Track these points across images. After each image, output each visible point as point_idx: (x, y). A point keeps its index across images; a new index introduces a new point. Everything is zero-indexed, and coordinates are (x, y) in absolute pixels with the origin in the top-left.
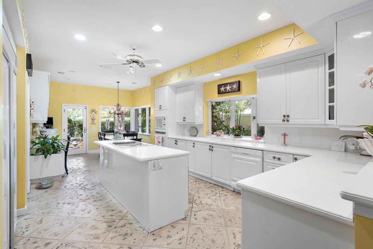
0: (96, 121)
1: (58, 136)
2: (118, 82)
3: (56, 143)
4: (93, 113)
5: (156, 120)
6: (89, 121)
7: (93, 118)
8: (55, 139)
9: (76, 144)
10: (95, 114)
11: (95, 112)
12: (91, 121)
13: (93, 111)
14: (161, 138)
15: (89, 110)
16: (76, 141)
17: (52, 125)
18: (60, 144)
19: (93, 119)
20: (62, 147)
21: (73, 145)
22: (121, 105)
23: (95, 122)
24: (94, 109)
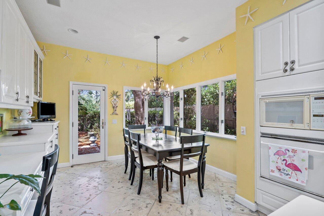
0: (118, 110)
2: (157, 37)
5: (263, 105)
6: (109, 110)
7: (115, 104)
9: (93, 140)
10: (117, 99)
11: (117, 97)
12: (112, 110)
13: (114, 94)
14: (306, 156)
15: (108, 92)
16: (93, 137)
17: (53, 116)
21: (91, 141)
22: (161, 80)
24: (116, 91)
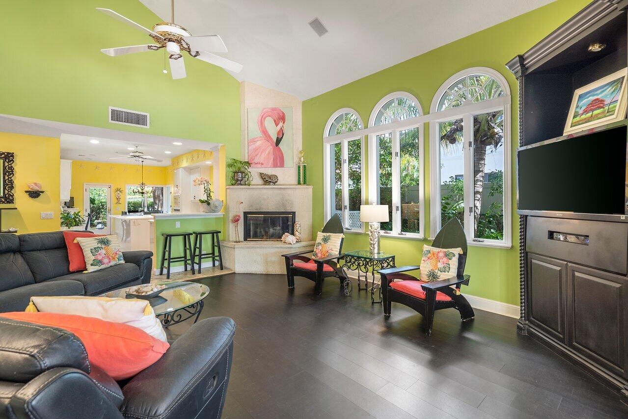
1: (79, 212)
3: (78, 218)
4: (118, 192)
6: (114, 200)
7: (119, 197)
8: (76, 214)
11: (120, 192)
13: (118, 190)
15: (113, 188)
17: (73, 205)
18: (81, 219)
19: (118, 199)
20: (83, 221)
23: (120, 202)
24: (119, 187)
